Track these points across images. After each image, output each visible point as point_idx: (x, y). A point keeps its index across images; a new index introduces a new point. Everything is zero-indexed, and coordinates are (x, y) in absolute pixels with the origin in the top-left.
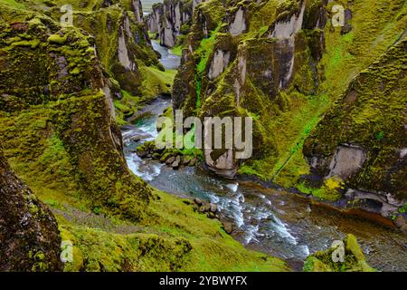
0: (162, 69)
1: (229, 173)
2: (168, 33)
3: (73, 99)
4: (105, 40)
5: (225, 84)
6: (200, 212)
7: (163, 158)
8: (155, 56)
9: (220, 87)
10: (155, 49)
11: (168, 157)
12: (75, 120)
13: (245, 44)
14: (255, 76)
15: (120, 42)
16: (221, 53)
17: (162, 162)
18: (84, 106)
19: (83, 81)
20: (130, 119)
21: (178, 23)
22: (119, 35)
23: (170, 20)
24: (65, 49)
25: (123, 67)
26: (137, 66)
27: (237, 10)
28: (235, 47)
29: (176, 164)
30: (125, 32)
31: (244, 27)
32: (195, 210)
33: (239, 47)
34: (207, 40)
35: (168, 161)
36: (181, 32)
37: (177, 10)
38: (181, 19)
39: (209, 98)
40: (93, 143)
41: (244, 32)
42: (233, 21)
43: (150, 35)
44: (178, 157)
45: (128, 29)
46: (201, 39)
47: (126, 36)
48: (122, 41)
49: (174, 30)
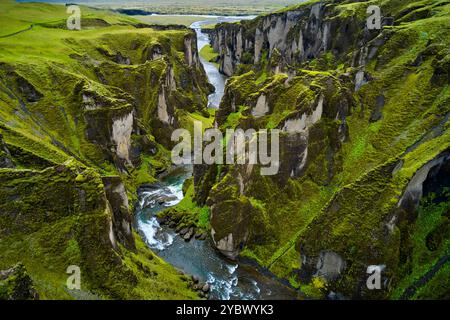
0: (206, 115)
1: (230, 254)
4: (147, 93)
6: (193, 290)
7: (178, 228)
11: (182, 228)
15: (160, 99)
17: (177, 232)
20: (161, 176)
22: (160, 92)
25: (161, 122)
26: (176, 119)
27: (258, 96)
29: (187, 236)
31: (267, 109)
32: (189, 287)
34: (235, 114)
35: (182, 232)
41: (267, 114)
44: (192, 229)
46: (229, 113)
48: (162, 99)
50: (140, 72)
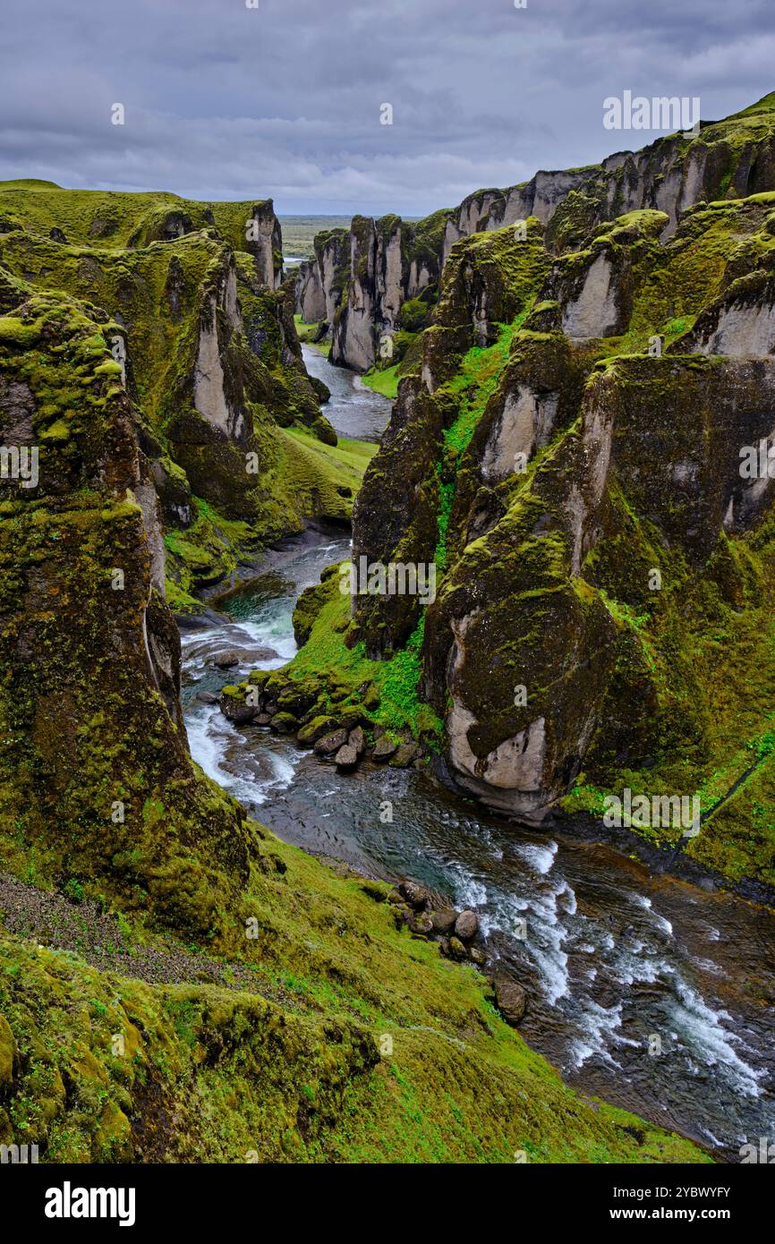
0: (328, 437)
1: (527, 806)
2: (359, 324)
3: (40, 516)
4: (157, 337)
5: (535, 498)
6: (416, 934)
7: (307, 732)
8: (308, 396)
9: (516, 507)
10: (311, 373)
11: (323, 730)
12: (38, 585)
13: (610, 371)
14: (642, 479)
15: (203, 347)
16: (527, 398)
17: (302, 745)
18: (71, 544)
19: (76, 463)
20: (212, 593)
21: (393, 294)
22: (203, 324)
23: (369, 284)
24: (33, 361)
25: (206, 426)
26: (248, 426)
27: (590, 261)
28: (579, 378)
29: (347, 755)
30: (222, 316)
31: (611, 316)
32: (399, 922)
33: (591, 380)
34: (485, 352)
35: (323, 742)
36: (400, 323)
37: (394, 254)
38: (405, 282)
39: (479, 543)
40: (88, 664)
41: (609, 332)
42: (574, 295)
43: (301, 329)
44: (359, 732)
45: (231, 308)
46: (464, 349)
47: (225, 331)
48: (209, 346)
49: (377, 316)
50: (134, 270)
